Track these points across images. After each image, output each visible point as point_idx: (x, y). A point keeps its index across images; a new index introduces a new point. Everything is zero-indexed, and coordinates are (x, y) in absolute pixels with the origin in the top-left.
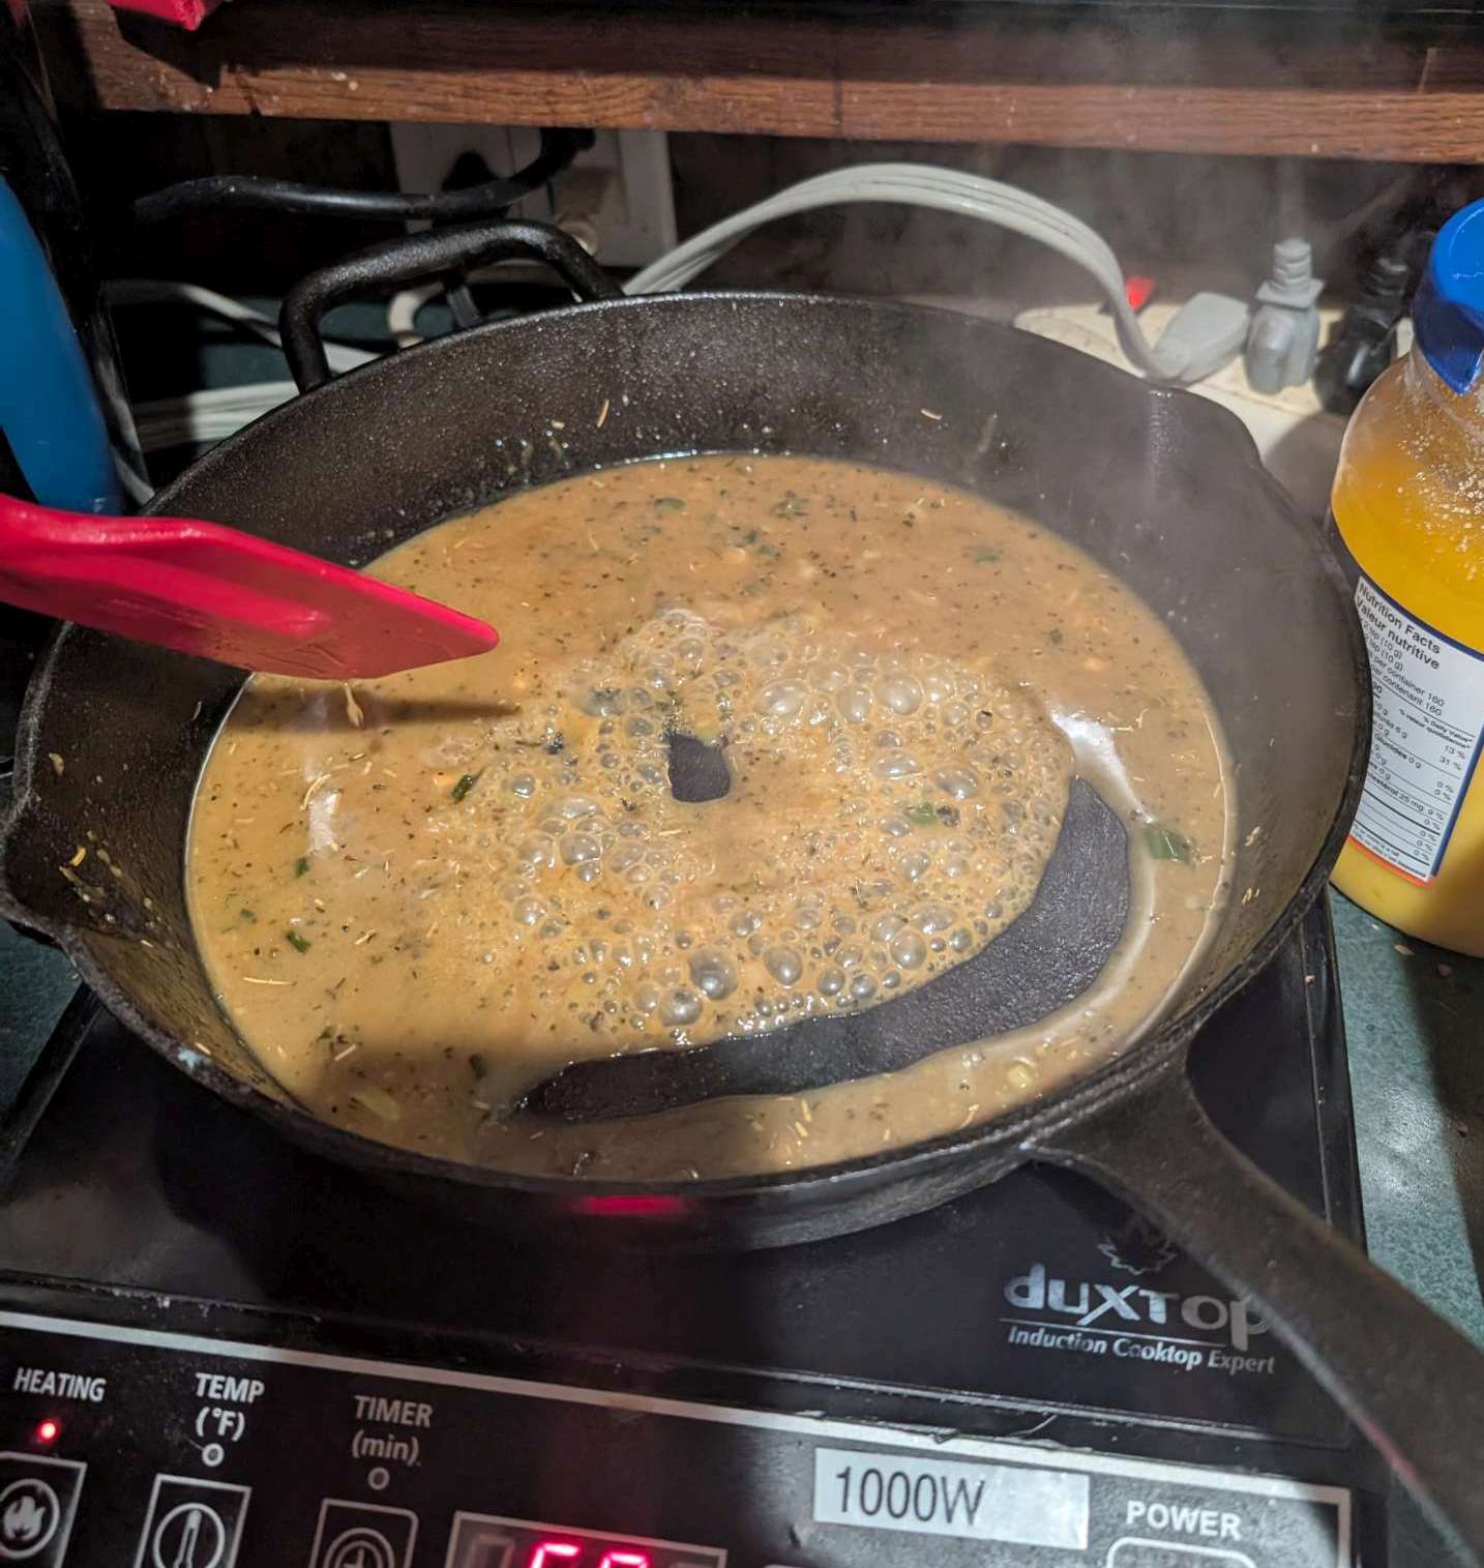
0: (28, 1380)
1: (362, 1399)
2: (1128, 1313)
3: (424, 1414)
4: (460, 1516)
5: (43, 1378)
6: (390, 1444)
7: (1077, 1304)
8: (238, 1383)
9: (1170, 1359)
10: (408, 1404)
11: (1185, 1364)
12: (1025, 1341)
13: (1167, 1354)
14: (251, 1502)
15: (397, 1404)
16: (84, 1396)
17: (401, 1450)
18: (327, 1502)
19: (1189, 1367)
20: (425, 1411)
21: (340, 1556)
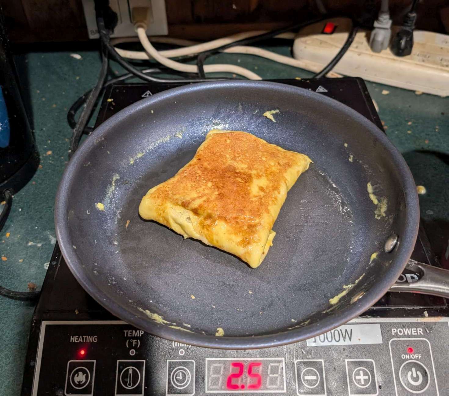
0: (74, 339)
4: (207, 359)
5: (78, 338)
8: (136, 333)
14: (146, 364)
16: (91, 341)
18: (168, 361)
21: (175, 375)
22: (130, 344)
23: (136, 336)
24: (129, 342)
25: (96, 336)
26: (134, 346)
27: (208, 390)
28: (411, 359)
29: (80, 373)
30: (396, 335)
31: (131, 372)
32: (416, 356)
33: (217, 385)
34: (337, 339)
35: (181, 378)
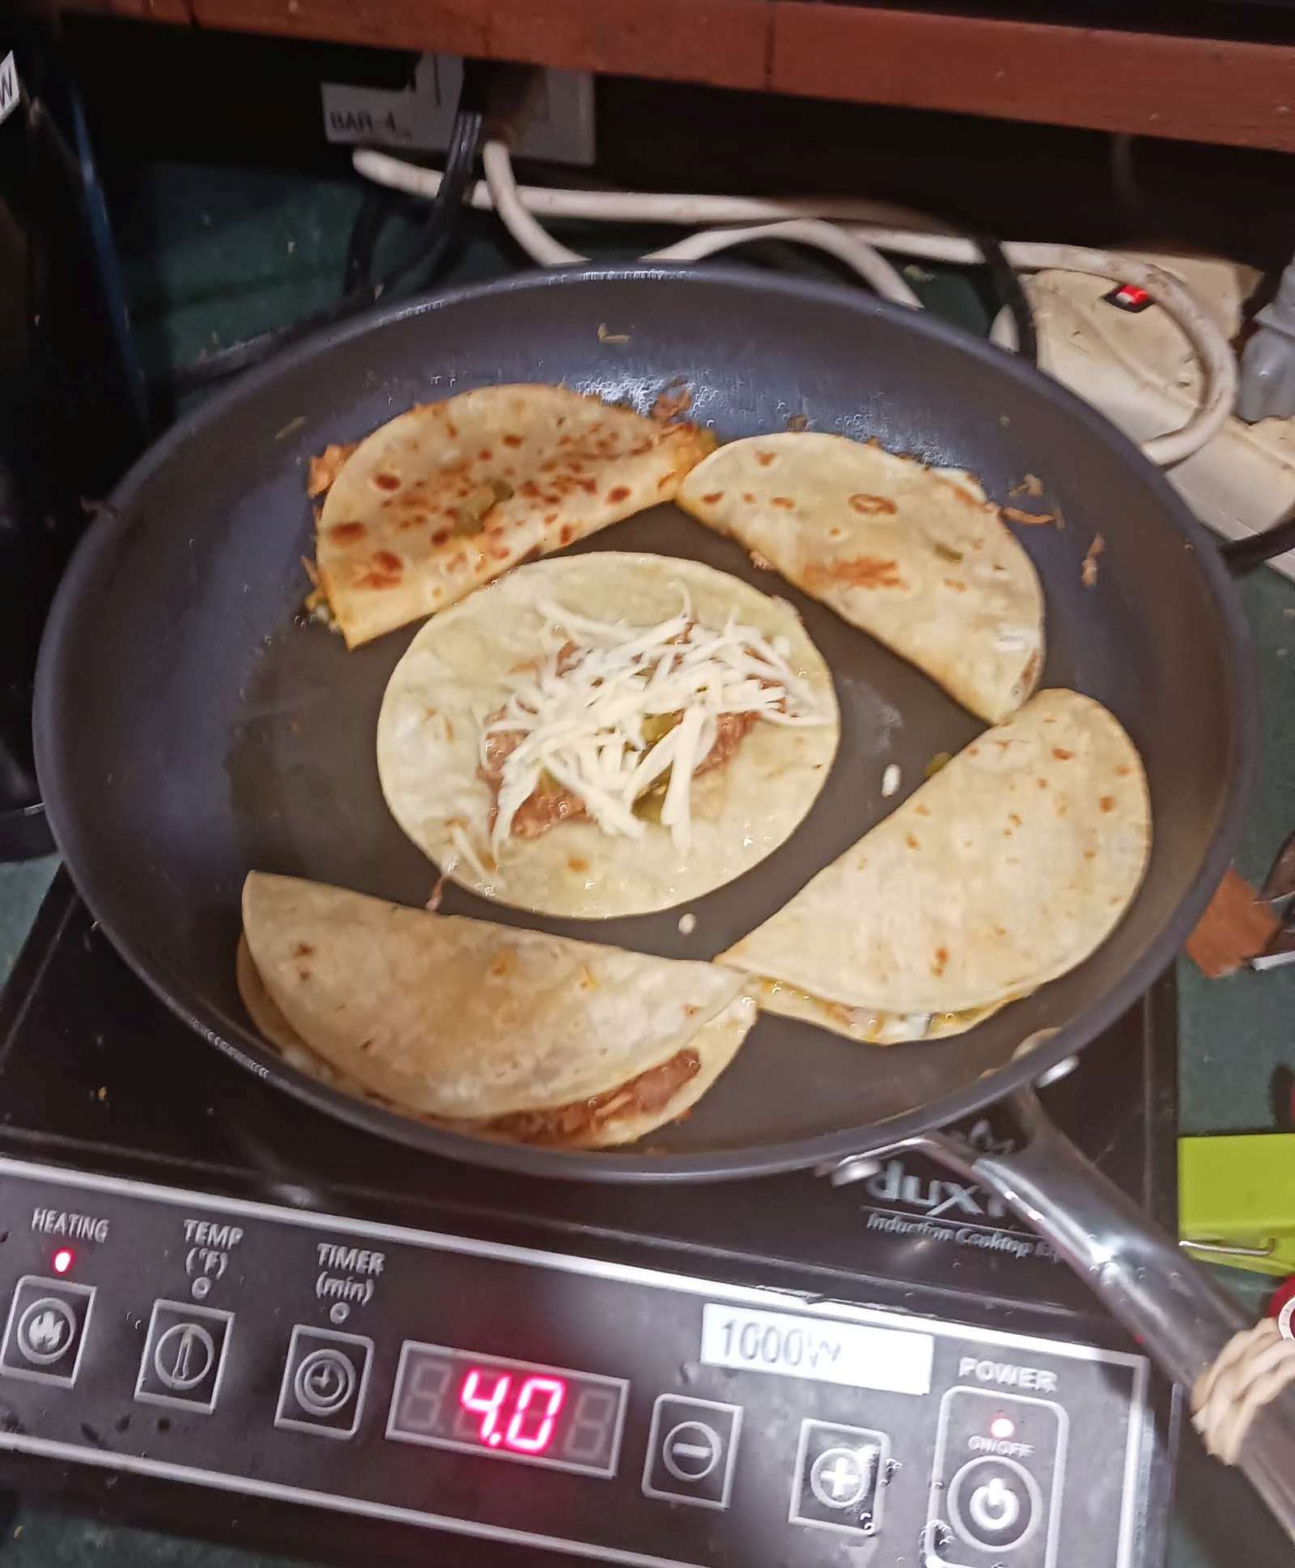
0: (43, 1219)
1: (324, 1248)
2: (971, 1207)
3: (377, 1262)
4: (408, 1346)
5: (57, 1217)
6: (348, 1284)
7: (927, 1199)
8: (219, 1230)
9: (1002, 1247)
10: (365, 1253)
11: (1015, 1252)
12: (881, 1227)
13: (1000, 1243)
14: (234, 1326)
15: (353, 1253)
16: (90, 1235)
17: (357, 1293)
18: (297, 1329)
19: (1018, 1255)
20: (378, 1258)
21: (309, 1373)
22: (199, 1263)
23: (217, 1241)
24: (197, 1254)
25: (105, 1222)
26: (207, 1268)
27: (397, 1427)
28: (995, 1453)
29: (49, 1318)
30: (971, 1380)
31: (187, 1341)
32: (1012, 1448)
33: (426, 1418)
34: (794, 1358)
35: (324, 1380)
